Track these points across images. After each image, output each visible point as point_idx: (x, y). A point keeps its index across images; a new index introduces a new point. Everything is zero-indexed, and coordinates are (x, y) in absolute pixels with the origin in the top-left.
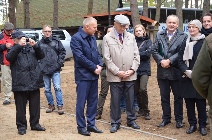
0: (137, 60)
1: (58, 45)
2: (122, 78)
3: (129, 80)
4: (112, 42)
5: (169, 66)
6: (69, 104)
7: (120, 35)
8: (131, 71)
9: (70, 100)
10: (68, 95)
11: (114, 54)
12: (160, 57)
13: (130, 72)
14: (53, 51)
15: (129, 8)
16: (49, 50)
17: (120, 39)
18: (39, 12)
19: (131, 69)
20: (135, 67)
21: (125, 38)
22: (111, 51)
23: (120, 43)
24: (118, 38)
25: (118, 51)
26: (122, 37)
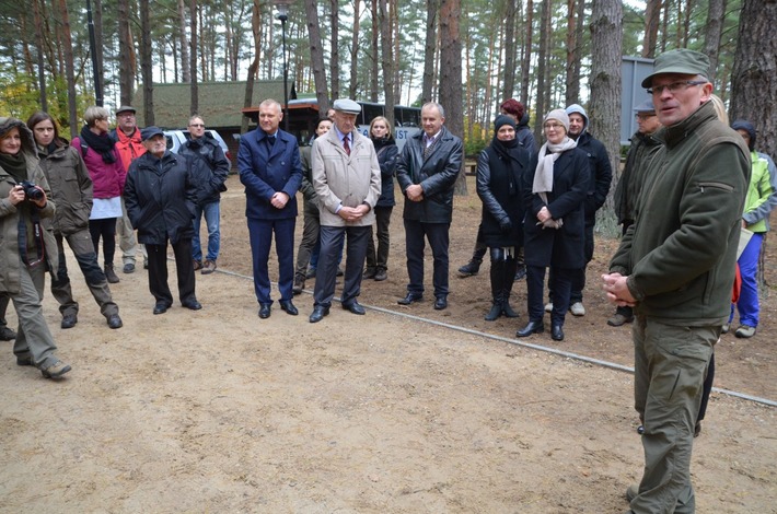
0: (375, 187)
1: (214, 153)
2: (346, 220)
3: (360, 225)
4: (329, 151)
5: (421, 198)
6: (238, 256)
7: (345, 139)
8: (364, 207)
9: (236, 249)
10: (231, 239)
11: (333, 174)
12: (407, 179)
13: (362, 208)
14: (202, 162)
15: (316, 99)
16: (196, 162)
17: (346, 146)
18: (168, 105)
19: (364, 203)
20: (372, 199)
21: (355, 144)
22: (328, 167)
23: (344, 154)
24: (341, 144)
25: (340, 169)
26: (350, 143)
